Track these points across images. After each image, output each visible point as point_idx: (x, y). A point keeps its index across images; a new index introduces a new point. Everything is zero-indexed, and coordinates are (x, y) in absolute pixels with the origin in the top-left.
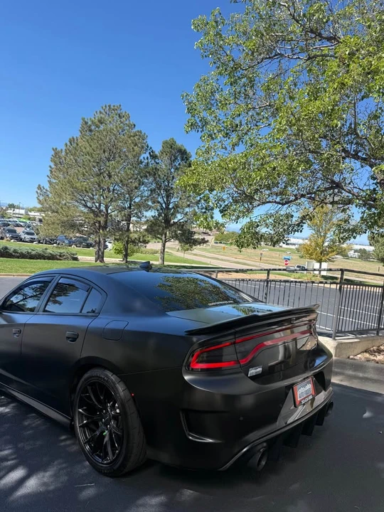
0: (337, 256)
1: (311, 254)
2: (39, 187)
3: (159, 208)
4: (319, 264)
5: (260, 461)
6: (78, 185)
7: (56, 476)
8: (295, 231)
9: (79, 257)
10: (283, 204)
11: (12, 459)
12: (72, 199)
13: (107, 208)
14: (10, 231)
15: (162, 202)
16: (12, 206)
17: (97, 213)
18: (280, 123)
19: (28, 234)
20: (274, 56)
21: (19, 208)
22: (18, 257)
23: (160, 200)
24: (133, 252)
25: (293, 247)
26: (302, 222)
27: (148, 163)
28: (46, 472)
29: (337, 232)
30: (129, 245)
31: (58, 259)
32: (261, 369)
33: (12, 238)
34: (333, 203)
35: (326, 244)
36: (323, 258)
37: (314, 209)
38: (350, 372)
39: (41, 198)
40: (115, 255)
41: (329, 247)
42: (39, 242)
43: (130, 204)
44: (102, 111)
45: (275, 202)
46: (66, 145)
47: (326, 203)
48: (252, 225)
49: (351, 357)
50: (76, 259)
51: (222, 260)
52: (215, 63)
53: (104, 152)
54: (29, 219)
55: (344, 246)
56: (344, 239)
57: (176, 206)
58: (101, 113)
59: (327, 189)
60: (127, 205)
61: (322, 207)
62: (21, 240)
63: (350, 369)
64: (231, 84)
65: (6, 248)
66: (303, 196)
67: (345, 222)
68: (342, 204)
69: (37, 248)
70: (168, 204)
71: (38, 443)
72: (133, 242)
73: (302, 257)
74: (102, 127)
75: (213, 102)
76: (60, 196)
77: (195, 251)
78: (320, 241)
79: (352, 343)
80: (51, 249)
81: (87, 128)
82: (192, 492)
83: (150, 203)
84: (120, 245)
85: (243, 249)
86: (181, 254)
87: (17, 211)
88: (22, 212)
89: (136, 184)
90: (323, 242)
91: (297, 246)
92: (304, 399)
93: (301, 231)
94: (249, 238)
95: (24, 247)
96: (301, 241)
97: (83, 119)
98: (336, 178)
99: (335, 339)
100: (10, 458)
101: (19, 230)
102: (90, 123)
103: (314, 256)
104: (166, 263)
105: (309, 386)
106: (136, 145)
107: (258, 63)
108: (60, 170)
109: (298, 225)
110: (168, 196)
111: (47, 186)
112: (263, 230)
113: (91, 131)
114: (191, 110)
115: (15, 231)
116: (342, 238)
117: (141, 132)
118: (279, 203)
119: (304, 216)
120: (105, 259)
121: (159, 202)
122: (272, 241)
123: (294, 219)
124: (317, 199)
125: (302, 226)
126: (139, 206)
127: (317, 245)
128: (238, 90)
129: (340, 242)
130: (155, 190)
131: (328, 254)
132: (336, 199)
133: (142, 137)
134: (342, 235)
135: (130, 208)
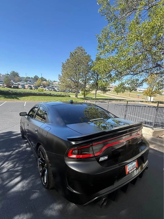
0: (158, 94)
1: (147, 94)
2: (59, 75)
3: (94, 80)
4: (150, 97)
5: (103, 203)
6: (69, 74)
7: (28, 183)
8: (140, 86)
9: (71, 96)
10: (134, 75)
11: (19, 172)
12: (68, 78)
13: (78, 80)
14: (53, 89)
15: (96, 78)
16: (55, 81)
17: (75, 82)
18: (132, 37)
19: (58, 89)
20: (133, 10)
21: (56, 82)
22: (54, 96)
23: (95, 77)
24: (87, 94)
25: (142, 91)
26: (142, 82)
27: (91, 65)
28: (26, 180)
29: (157, 86)
30: (86, 92)
31: (65, 97)
32: (107, 157)
33: (54, 90)
34: (156, 74)
35: (153, 90)
36: (152, 95)
37: (148, 77)
38: (159, 143)
39: (60, 78)
40: (82, 95)
41: (154, 91)
42: (61, 92)
43: (86, 79)
44: (76, 49)
45: (131, 74)
46: (66, 61)
47: (153, 74)
48: (122, 84)
49: (160, 136)
50: (70, 97)
51: (116, 96)
52: (107, 18)
53: (77, 62)
54: (59, 85)
55: (161, 91)
56: (160, 89)
57: (100, 79)
58: (76, 50)
59: (154, 67)
60: (85, 79)
61: (152, 76)
62: (56, 91)
63: (159, 142)
64: (115, 29)
65: (51, 94)
66: (143, 71)
67: (161, 81)
68: (160, 74)
69: (60, 93)
70: (97, 78)
71: (31, 165)
72: (87, 91)
73: (144, 95)
74: (76, 54)
75: (108, 37)
76: (64, 78)
77: (107, 93)
78: (151, 89)
79: (160, 131)
80: (63, 94)
81: (72, 55)
82: (74, 204)
83: (92, 78)
84: (83, 92)
85: (119, 93)
86: (102, 95)
87: (56, 83)
88: (57, 83)
89: (87, 72)
90: (152, 90)
91: (143, 91)
92: (131, 170)
93: (142, 86)
94: (121, 89)
95: (55, 93)
96: (144, 90)
97: (71, 52)
98: (159, 63)
99: (153, 129)
100: (19, 171)
101: (56, 88)
102: (72, 53)
103: (148, 95)
104: (97, 98)
105: (135, 163)
106: (87, 59)
107: (126, 15)
108: (64, 70)
109: (141, 83)
110: (97, 76)
111: (61, 75)
112: (126, 86)
113: (73, 56)
114: (99, 41)
115: (54, 89)
116: (159, 88)
117: (89, 55)
118: (132, 75)
119: (143, 80)
120: (78, 96)
121: (94, 78)
122: (130, 90)
123: (139, 81)
124: (150, 72)
125: (142, 84)
126: (88, 79)
127: (150, 91)
128: (118, 31)
129: (158, 90)
130: (93, 74)
131: (154, 94)
132: (158, 72)
133: (89, 56)
134: (159, 87)
135: (85, 80)
